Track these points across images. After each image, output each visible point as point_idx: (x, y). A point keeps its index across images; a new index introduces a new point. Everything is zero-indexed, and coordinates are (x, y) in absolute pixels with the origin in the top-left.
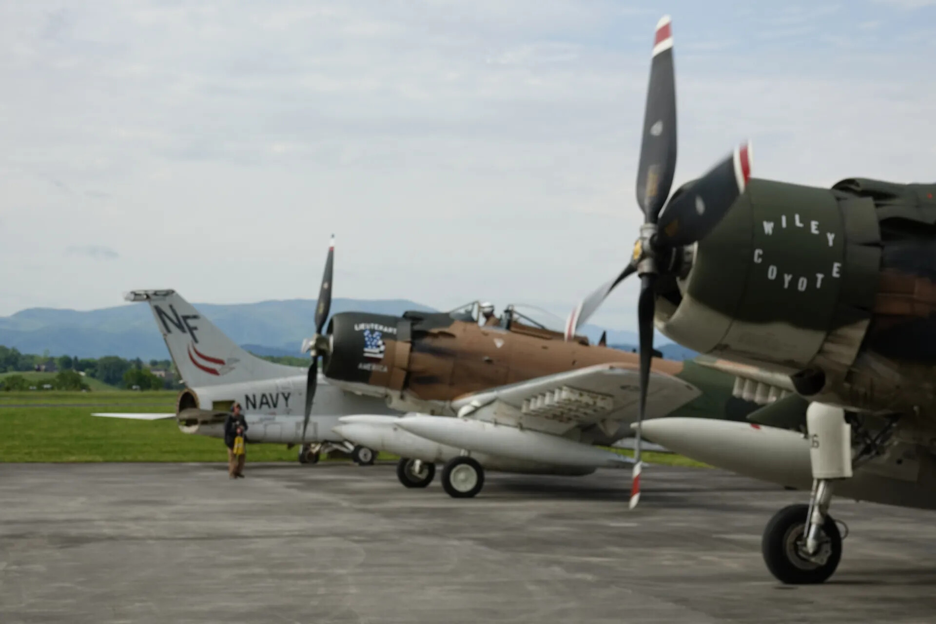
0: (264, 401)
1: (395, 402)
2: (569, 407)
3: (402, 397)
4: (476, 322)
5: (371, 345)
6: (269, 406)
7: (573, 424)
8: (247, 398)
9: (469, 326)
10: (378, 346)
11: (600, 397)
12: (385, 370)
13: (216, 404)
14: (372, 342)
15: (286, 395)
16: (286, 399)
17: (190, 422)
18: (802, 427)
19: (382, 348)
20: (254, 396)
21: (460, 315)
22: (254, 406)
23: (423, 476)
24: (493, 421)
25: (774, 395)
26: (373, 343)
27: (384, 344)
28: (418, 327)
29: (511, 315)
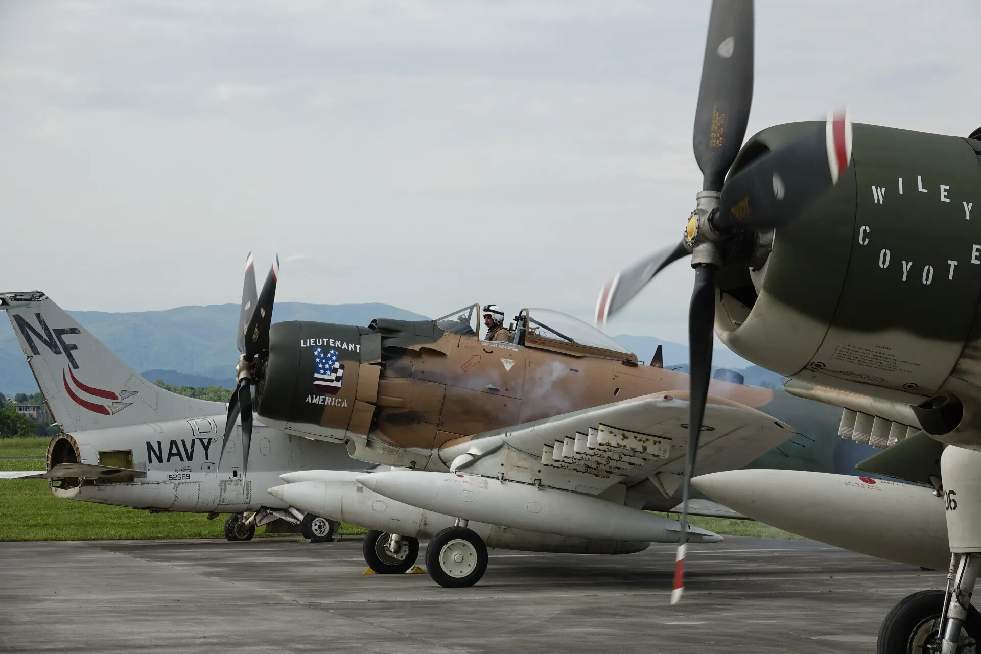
0: (174, 451)
1: (360, 451)
2: (609, 454)
3: (369, 444)
4: (476, 334)
5: (324, 368)
6: (182, 460)
7: (615, 479)
8: (149, 446)
9: (465, 341)
10: (335, 371)
11: (652, 439)
12: (345, 404)
13: (104, 455)
14: (324, 364)
15: (206, 442)
16: (206, 448)
17: (67, 483)
18: (933, 479)
19: (340, 373)
20: (159, 443)
21: (453, 324)
22: (160, 459)
23: (402, 556)
24: (500, 476)
25: (893, 436)
26: (327, 366)
27: (342, 367)
28: (390, 343)
29: (525, 325)
